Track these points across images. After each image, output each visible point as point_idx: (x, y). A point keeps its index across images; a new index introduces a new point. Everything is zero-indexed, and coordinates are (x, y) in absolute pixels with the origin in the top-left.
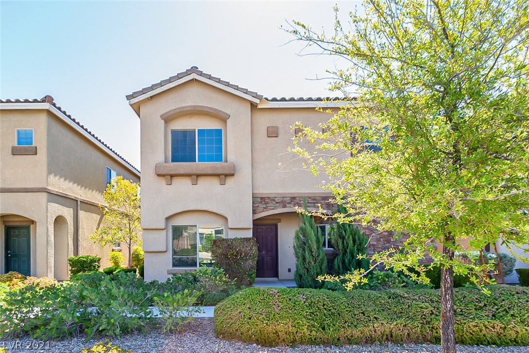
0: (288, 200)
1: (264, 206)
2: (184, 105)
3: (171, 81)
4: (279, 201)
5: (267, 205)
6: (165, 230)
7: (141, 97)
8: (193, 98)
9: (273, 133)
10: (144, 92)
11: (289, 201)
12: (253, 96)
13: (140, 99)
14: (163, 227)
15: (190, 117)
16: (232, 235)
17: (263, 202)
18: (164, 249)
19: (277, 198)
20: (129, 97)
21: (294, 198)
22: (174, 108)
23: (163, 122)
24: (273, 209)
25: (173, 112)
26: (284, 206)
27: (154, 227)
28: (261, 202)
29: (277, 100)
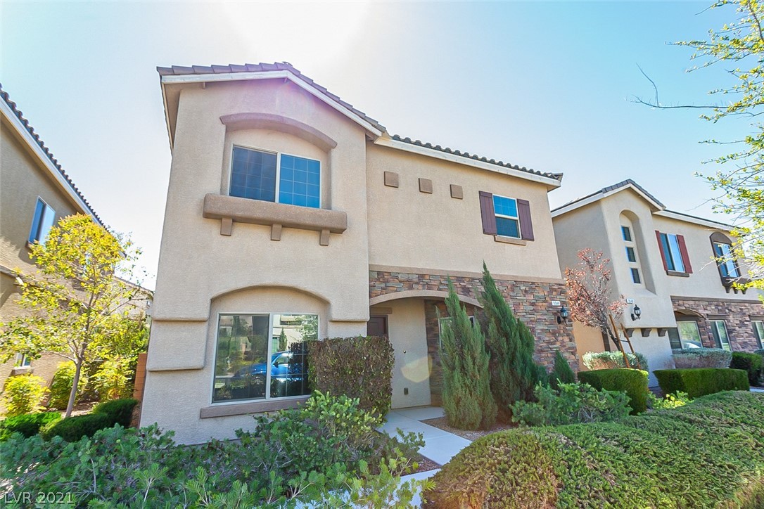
0: (415, 278)
1: (383, 285)
2: (264, 112)
3: (250, 69)
4: (402, 279)
5: (388, 284)
6: (206, 324)
7: (190, 78)
8: (282, 105)
9: (391, 181)
10: (196, 71)
11: (416, 280)
12: (373, 125)
13: (187, 81)
14: (205, 315)
15: (269, 134)
16: (335, 332)
17: (381, 280)
18: (199, 364)
19: (400, 275)
20: (162, 71)
21: (421, 276)
22: (247, 112)
23: (223, 128)
24: (396, 291)
25: (244, 117)
26: (411, 288)
27: (182, 316)
28: (378, 279)
29: (399, 139)
